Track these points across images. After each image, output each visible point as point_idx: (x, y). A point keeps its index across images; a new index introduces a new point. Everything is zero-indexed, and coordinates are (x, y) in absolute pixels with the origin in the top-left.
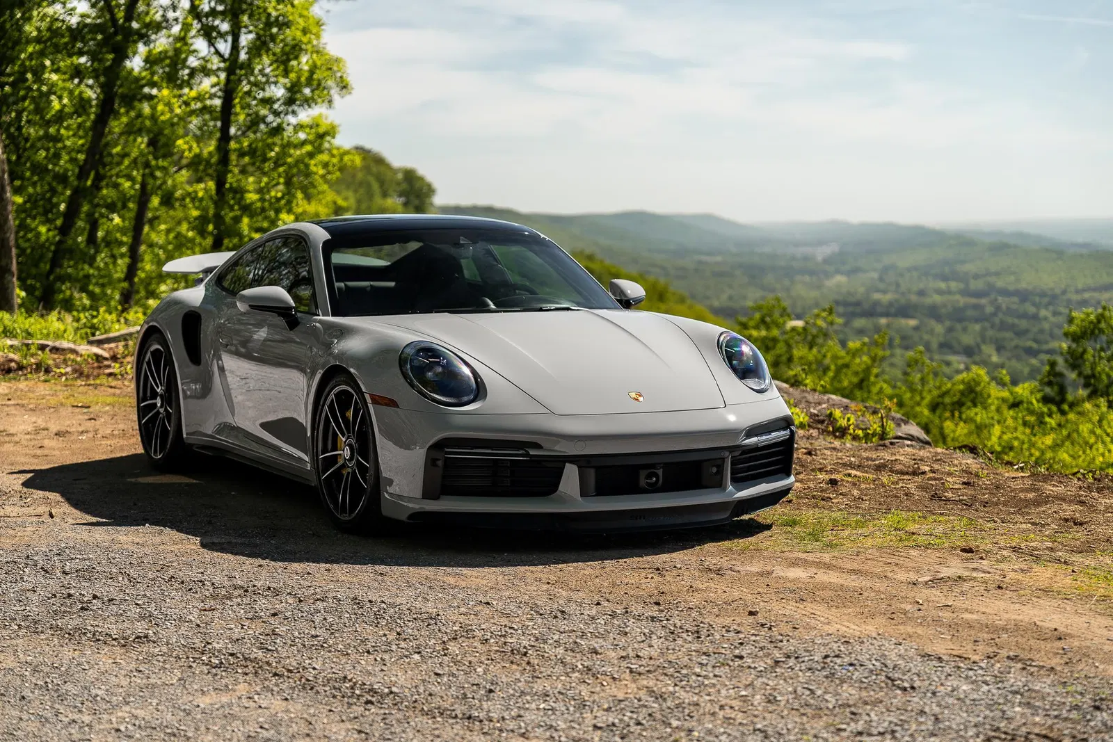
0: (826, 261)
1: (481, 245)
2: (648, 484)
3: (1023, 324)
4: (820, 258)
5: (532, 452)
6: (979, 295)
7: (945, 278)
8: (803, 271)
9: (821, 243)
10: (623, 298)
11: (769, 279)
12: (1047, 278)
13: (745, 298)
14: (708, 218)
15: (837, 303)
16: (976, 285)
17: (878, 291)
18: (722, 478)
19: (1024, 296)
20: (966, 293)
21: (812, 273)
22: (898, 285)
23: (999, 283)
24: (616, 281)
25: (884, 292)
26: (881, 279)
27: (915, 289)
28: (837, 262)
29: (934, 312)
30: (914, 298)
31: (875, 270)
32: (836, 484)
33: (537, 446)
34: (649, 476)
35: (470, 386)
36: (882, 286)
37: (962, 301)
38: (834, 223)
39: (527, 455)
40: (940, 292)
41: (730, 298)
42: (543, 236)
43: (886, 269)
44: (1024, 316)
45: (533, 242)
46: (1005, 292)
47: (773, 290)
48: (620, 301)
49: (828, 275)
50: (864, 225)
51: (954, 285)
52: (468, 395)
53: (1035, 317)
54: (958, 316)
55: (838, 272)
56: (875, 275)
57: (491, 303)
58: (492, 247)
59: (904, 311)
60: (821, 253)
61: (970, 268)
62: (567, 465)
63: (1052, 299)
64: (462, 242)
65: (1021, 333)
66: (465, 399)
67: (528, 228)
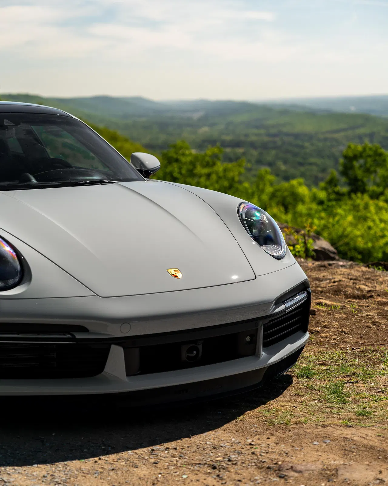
0: (199, 120)
1: (23, 126)
2: (188, 357)
3: (296, 150)
4: (195, 118)
5: (79, 336)
6: (275, 135)
7: (257, 127)
9: (195, 110)
10: (143, 169)
12: (308, 127)
15: (204, 141)
16: (273, 131)
17: (225, 134)
18: (256, 345)
19: (297, 136)
20: (269, 135)
22: (234, 131)
23: (285, 130)
24: (136, 154)
25: (228, 135)
26: (226, 128)
27: (243, 133)
28: (204, 120)
29: (253, 145)
30: (242, 138)
31: (223, 124)
32: (315, 314)
33: (83, 329)
34: (190, 351)
35: (15, 269)
36: (226, 132)
37: (266, 139)
39: (74, 339)
40: (256, 135)
42: (74, 117)
43: (228, 124)
44: (298, 146)
45: (65, 121)
46: (287, 135)
48: (141, 171)
49: (199, 127)
51: (262, 131)
52: (13, 277)
53: (302, 147)
54: (265, 146)
55: (204, 125)
56: (223, 127)
57: (32, 178)
58: (33, 128)
59: (237, 144)
60: (196, 116)
61: (270, 122)
62: (113, 347)
63: (310, 137)
64: (5, 124)
65: (296, 155)
66: (11, 282)
67: (60, 111)
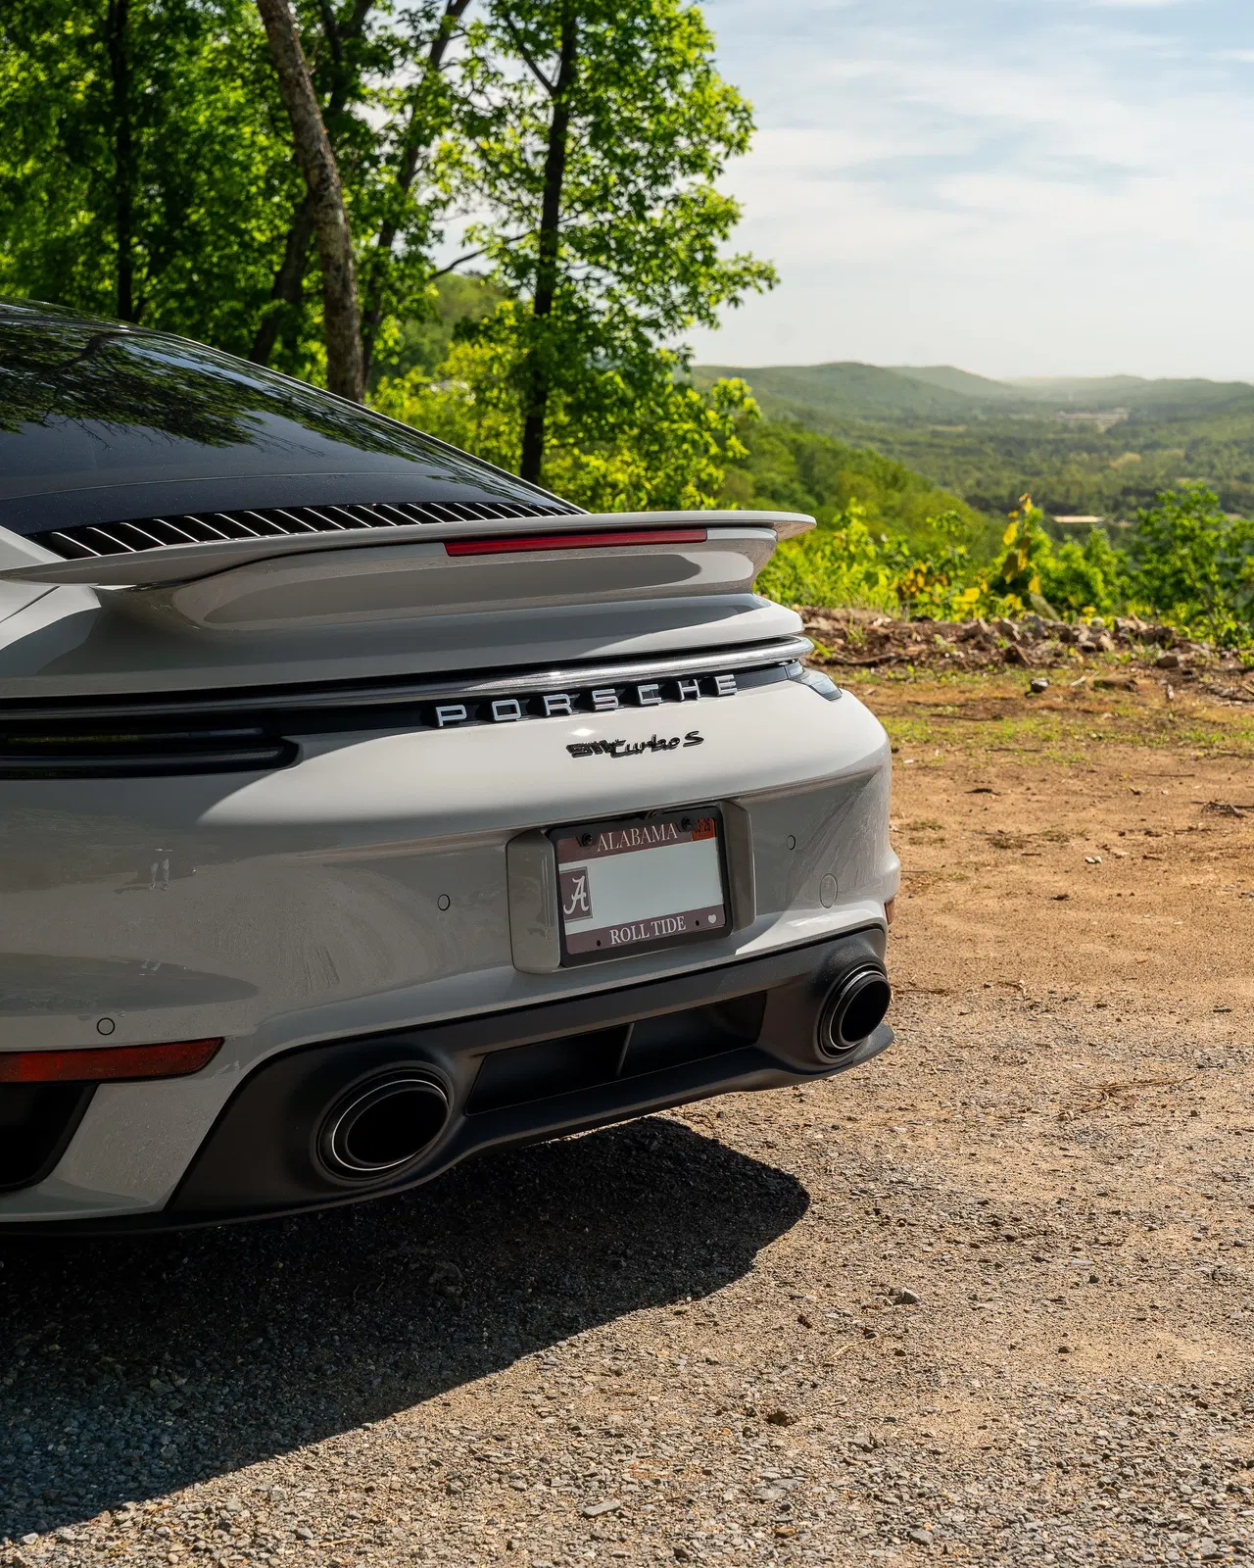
0: (1110, 432)
4: (1102, 429)
8: (1078, 447)
9: (1102, 407)
11: (1034, 456)
13: (998, 483)
14: (946, 371)
15: (1126, 491)
17: (1184, 475)
21: (1090, 449)
22: (1212, 467)
25: (1193, 476)
26: (1188, 458)
27: (1236, 472)
28: (1125, 434)
30: (1235, 485)
31: (1179, 445)
36: (1190, 468)
38: (1120, 378)
41: (979, 484)
43: (1195, 444)
47: (1038, 473)
49: (1114, 452)
50: (1164, 382)
55: (1127, 447)
56: (1180, 452)
60: (1103, 422)
